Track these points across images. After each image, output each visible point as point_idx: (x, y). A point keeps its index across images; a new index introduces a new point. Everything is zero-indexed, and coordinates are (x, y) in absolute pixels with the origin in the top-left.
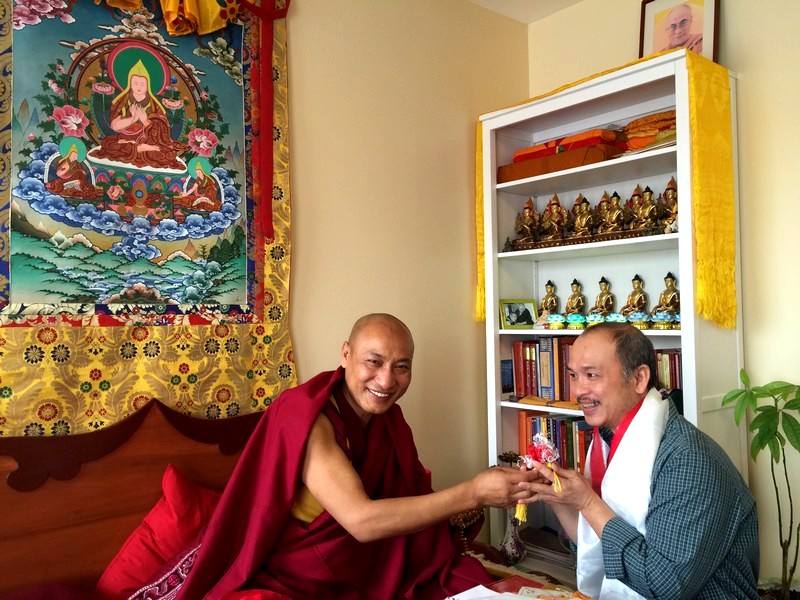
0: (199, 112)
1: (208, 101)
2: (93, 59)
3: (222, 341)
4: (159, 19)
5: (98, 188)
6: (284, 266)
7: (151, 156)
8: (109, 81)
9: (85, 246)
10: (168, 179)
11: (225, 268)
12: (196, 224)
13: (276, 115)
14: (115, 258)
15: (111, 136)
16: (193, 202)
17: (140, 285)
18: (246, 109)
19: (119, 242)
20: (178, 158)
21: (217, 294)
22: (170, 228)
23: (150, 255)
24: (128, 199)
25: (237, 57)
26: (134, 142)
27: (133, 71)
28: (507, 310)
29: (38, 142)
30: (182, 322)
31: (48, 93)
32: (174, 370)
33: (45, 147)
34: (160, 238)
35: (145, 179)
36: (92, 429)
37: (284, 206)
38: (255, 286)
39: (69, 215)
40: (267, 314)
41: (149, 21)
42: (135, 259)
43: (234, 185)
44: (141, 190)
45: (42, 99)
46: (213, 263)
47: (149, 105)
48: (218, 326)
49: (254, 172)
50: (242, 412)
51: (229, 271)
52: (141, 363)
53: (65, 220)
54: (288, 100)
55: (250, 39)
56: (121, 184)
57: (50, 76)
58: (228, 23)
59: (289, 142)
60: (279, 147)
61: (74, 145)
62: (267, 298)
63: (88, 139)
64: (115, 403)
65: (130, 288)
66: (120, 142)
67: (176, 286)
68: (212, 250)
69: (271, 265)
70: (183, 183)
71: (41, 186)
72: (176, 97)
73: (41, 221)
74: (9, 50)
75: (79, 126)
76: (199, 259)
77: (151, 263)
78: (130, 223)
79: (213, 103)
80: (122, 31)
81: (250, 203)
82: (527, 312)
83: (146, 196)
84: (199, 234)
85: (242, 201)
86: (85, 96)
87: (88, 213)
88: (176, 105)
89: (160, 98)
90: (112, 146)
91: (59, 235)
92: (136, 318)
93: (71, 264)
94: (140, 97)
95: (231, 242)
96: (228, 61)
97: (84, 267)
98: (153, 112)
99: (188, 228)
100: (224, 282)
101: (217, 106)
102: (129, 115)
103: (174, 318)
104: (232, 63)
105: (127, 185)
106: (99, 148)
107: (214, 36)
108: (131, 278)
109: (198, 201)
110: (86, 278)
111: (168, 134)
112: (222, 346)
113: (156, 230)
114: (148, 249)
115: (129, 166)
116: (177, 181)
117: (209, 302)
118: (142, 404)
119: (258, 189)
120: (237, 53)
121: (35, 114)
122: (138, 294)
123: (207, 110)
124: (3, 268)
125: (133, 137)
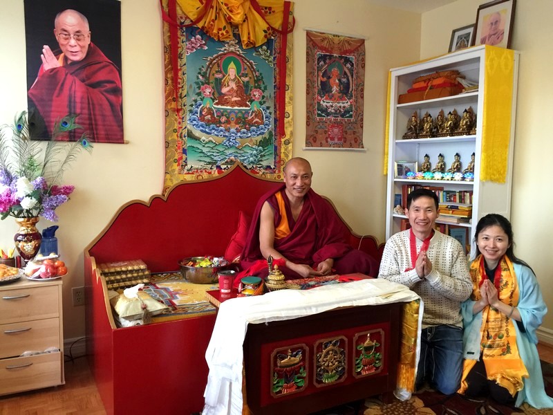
0: (256, 81)
1: (259, 76)
2: (215, 63)
4: (240, 43)
5: (217, 118)
6: (290, 148)
7: (237, 102)
8: (220, 72)
9: (212, 142)
10: (244, 112)
11: (265, 150)
12: (254, 131)
13: (287, 79)
14: (223, 146)
15: (221, 95)
16: (253, 121)
17: (233, 158)
18: (274, 77)
19: (225, 140)
20: (247, 102)
21: (262, 161)
22: (244, 133)
23: (236, 145)
24: (228, 122)
25: (271, 54)
26: (230, 97)
27: (230, 66)
29: (196, 101)
33: (198, 103)
34: (240, 137)
35: (235, 112)
37: (290, 121)
38: (277, 157)
39: (207, 130)
41: (236, 44)
42: (231, 147)
43: (269, 113)
44: (233, 115)
45: (196, 83)
46: (261, 148)
47: (236, 80)
48: (262, 175)
49: (277, 106)
51: (267, 151)
53: (205, 132)
54: (293, 71)
55: (276, 45)
56: (225, 115)
57: (199, 73)
58: (268, 40)
59: (293, 92)
60: (288, 94)
61: (208, 101)
62: (282, 162)
63: (213, 98)
65: (229, 159)
66: (225, 97)
67: (246, 157)
68: (260, 142)
69: (284, 148)
71: (197, 119)
72: (246, 76)
73: (197, 133)
74: (185, 64)
75: (210, 92)
76: (255, 146)
77: (237, 148)
78: (229, 131)
80: (225, 50)
81: (276, 120)
83: (235, 120)
84: (255, 135)
85: (272, 120)
86: (212, 80)
87: (213, 129)
88: (246, 79)
89: (240, 77)
90: (221, 99)
91: (203, 138)
93: (208, 149)
94: (233, 77)
95: (267, 138)
96: (267, 56)
97: (213, 151)
98: (238, 83)
99: (251, 132)
100: (264, 156)
101: (262, 77)
104: (269, 57)
105: (227, 116)
106: (217, 101)
107: (261, 46)
108: (229, 155)
109: (255, 121)
110: (213, 155)
111: (244, 93)
113: (239, 134)
114: (236, 142)
115: (229, 107)
117: (258, 165)
119: (279, 114)
120: (271, 52)
121: (194, 90)
122: (232, 161)
123: (258, 80)
124: (184, 151)
125: (230, 95)
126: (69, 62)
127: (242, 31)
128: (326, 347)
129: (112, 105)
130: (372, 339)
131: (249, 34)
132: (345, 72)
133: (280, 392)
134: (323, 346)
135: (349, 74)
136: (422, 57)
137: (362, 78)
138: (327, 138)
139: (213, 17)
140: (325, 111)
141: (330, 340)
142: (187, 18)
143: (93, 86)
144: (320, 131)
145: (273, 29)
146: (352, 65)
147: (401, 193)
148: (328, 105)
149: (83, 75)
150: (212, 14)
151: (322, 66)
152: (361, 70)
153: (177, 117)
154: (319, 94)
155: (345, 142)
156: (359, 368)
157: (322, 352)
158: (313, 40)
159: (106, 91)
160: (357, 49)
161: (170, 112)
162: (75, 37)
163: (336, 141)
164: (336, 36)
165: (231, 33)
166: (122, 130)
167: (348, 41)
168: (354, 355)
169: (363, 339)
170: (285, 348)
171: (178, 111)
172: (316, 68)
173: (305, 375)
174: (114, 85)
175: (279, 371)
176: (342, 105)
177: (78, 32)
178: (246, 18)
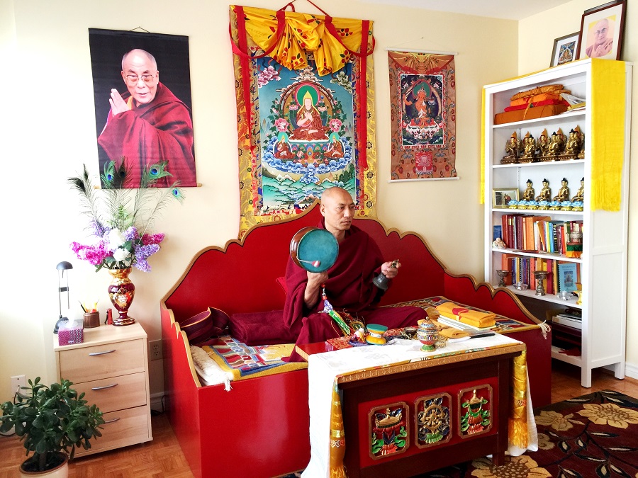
0: (334, 111)
1: (337, 105)
2: (289, 95)
4: (315, 70)
5: (293, 153)
6: (373, 181)
7: (314, 135)
8: (296, 103)
9: (289, 179)
10: (322, 145)
11: (346, 184)
12: (333, 165)
13: (368, 104)
14: (301, 183)
15: (297, 128)
16: (332, 154)
17: (311, 195)
18: (354, 105)
19: (302, 176)
20: (325, 134)
23: (315, 181)
24: (305, 157)
26: (307, 130)
27: (305, 96)
29: (270, 136)
31: (273, 114)
33: (273, 139)
34: (319, 172)
35: (312, 146)
37: (373, 151)
38: (360, 191)
39: (283, 167)
40: (365, 205)
41: (311, 71)
42: (309, 183)
43: (349, 144)
44: (310, 150)
45: (269, 117)
46: (341, 182)
47: (312, 111)
49: (358, 136)
51: (348, 185)
53: (281, 169)
54: (374, 97)
55: (355, 70)
56: (302, 150)
57: (273, 106)
58: (346, 64)
59: (375, 119)
60: (370, 122)
61: (283, 136)
62: (365, 197)
65: (307, 197)
66: (301, 130)
68: (340, 176)
69: (367, 181)
72: (323, 105)
73: (272, 170)
74: (258, 98)
75: (285, 126)
76: (335, 181)
77: (316, 185)
78: (306, 167)
79: (339, 105)
80: (300, 79)
81: (357, 151)
83: (313, 154)
84: (335, 169)
85: (353, 151)
86: (287, 113)
87: (290, 165)
88: (323, 109)
89: (317, 107)
90: (297, 133)
91: (280, 176)
93: (285, 188)
94: (308, 108)
95: (348, 172)
96: (345, 82)
97: (290, 189)
98: (314, 114)
99: (330, 167)
101: (341, 107)
102: (304, 117)
104: (347, 83)
105: (304, 150)
106: (293, 135)
107: (339, 72)
108: (307, 192)
109: (334, 153)
110: (290, 193)
111: (321, 124)
113: (317, 169)
114: (314, 178)
115: (305, 141)
119: (360, 144)
120: (350, 77)
121: (269, 125)
122: (310, 199)
123: (337, 109)
124: (260, 191)
125: (306, 128)
126: (138, 105)
127: (317, 58)
128: (428, 405)
129: (183, 147)
130: (478, 396)
131: (325, 60)
132: (433, 93)
133: (380, 453)
134: (425, 404)
135: (437, 95)
136: (521, 72)
137: (453, 98)
138: (414, 168)
139: (286, 46)
140: (411, 138)
141: (431, 397)
142: (258, 48)
143: (164, 128)
144: (406, 161)
145: (351, 52)
146: (441, 85)
147: (501, 224)
148: (415, 131)
149: (153, 117)
150: (284, 42)
151: (407, 89)
152: (451, 89)
153: (251, 155)
154: (404, 119)
155: (435, 171)
156: (465, 427)
157: (423, 410)
158: (395, 61)
159: (177, 133)
160: (445, 67)
161: (244, 150)
162: (144, 78)
163: (425, 169)
164: (421, 54)
165: (305, 61)
166: (195, 173)
167: (435, 59)
168: (459, 413)
169: (468, 396)
170: (383, 407)
171: (252, 148)
172: (400, 91)
173: (406, 435)
174: (185, 126)
175: (378, 431)
176: (431, 130)
177: (145, 72)
178: (322, 43)
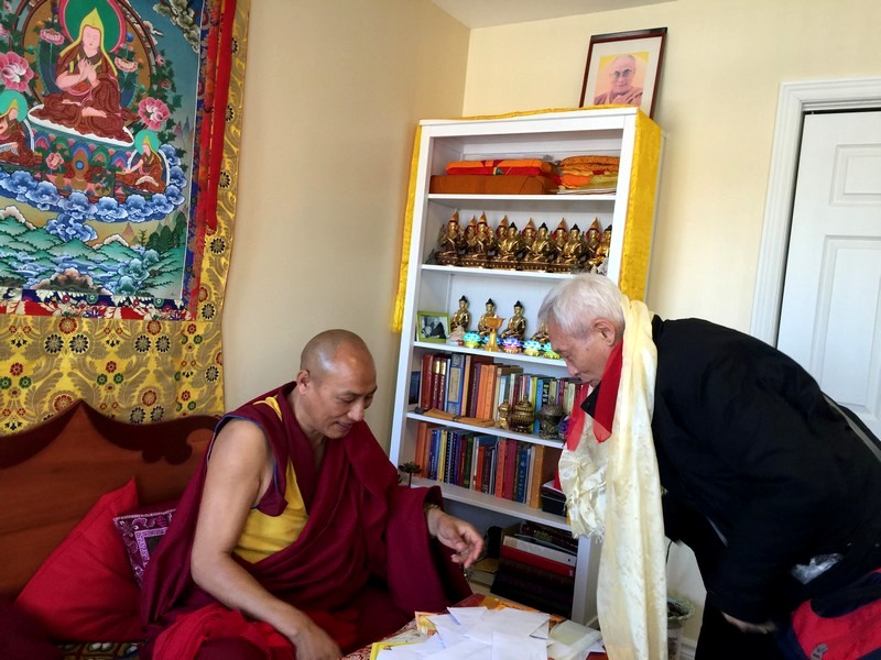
0: (154, 79)
1: (163, 67)
3: (153, 339)
5: (36, 153)
6: (223, 260)
7: (96, 123)
8: (59, 28)
9: (17, 220)
10: (112, 151)
11: (164, 258)
12: (137, 206)
13: (230, 93)
14: (48, 237)
15: (55, 94)
16: (136, 180)
17: (73, 271)
18: (200, 81)
19: (54, 219)
20: (125, 129)
21: (152, 286)
22: (109, 208)
23: (85, 237)
24: (67, 170)
25: (196, 19)
26: (79, 104)
27: (87, 20)
28: (423, 322)
30: (113, 315)
32: (101, 368)
34: (98, 218)
35: (88, 148)
36: (9, 431)
37: (230, 194)
38: (192, 279)
39: (3, 183)
40: (200, 311)
42: (70, 240)
43: (181, 166)
44: (82, 157)
46: (152, 251)
47: (100, 63)
48: (150, 323)
49: (203, 153)
50: (166, 417)
51: (167, 261)
52: (67, 359)
54: (244, 78)
55: (211, 3)
56: (62, 151)
60: (231, 129)
61: (15, 101)
62: (202, 294)
63: (30, 94)
64: (35, 402)
65: (62, 273)
66: (66, 102)
67: (110, 274)
68: (151, 237)
69: (210, 259)
70: (128, 157)
72: (130, 57)
75: (22, 78)
76: (138, 246)
77: (87, 246)
78: (67, 197)
79: (168, 69)
81: (196, 187)
82: (440, 325)
83: (86, 169)
84: (140, 217)
85: (187, 184)
86: (31, 44)
87: (23, 183)
88: (129, 67)
89: (112, 56)
90: (54, 105)
92: (64, 308)
94: (90, 52)
95: (172, 230)
96: (187, 23)
97: (14, 246)
98: (103, 72)
99: (128, 209)
100: (160, 274)
101: (171, 73)
102: (76, 72)
103: (105, 310)
104: (190, 25)
105: (67, 153)
106: (41, 107)
108: (64, 261)
109: (142, 180)
110: (15, 258)
111: (118, 101)
112: (153, 345)
113: (94, 209)
114: (84, 229)
115: (72, 131)
116: (122, 154)
117: (143, 295)
118: (64, 404)
119: (205, 173)
120: (198, 14)
122: (70, 280)
123: (161, 77)
125: (79, 99)
147: (420, 369)
